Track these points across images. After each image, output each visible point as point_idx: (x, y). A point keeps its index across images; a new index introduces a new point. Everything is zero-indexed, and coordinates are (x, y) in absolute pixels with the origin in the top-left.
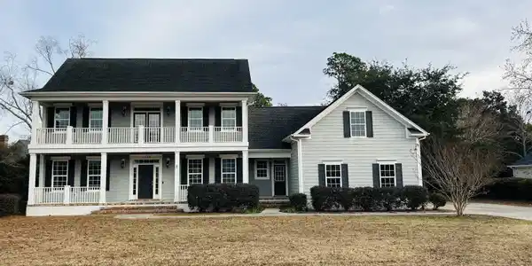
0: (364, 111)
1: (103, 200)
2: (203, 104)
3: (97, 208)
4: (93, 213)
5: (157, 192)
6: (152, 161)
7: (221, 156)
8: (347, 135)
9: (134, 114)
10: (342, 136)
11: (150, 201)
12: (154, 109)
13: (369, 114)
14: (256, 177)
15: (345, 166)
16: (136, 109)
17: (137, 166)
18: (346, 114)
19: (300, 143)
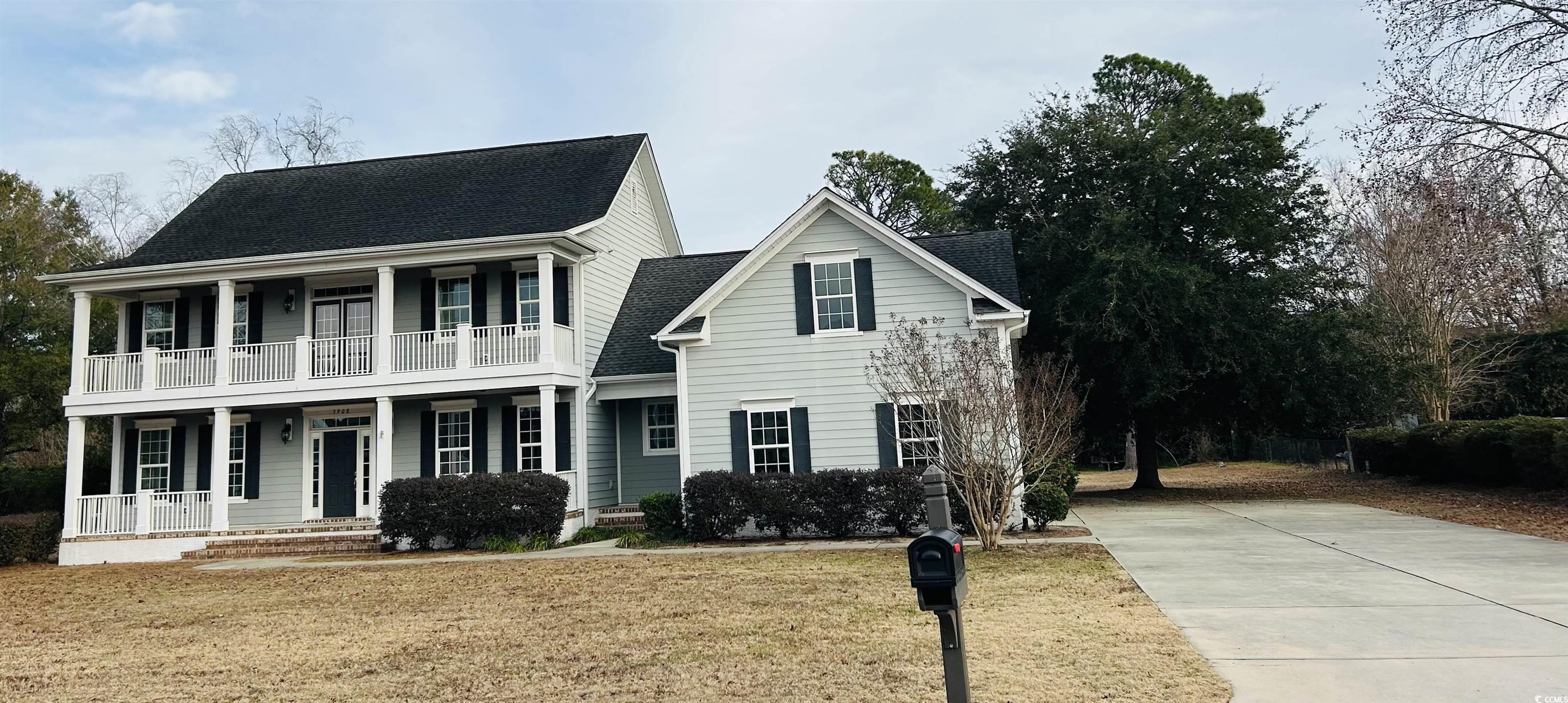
0: (850, 259)
1: (220, 521)
2: (472, 269)
3: (198, 544)
4: (186, 555)
5: (366, 500)
6: (354, 422)
7: (516, 400)
8: (805, 327)
9: (315, 305)
10: (795, 332)
11: (349, 521)
12: (355, 290)
13: (864, 267)
14: (647, 451)
15: (801, 414)
16: (318, 293)
17: (319, 435)
18: (802, 272)
19: (681, 359)
